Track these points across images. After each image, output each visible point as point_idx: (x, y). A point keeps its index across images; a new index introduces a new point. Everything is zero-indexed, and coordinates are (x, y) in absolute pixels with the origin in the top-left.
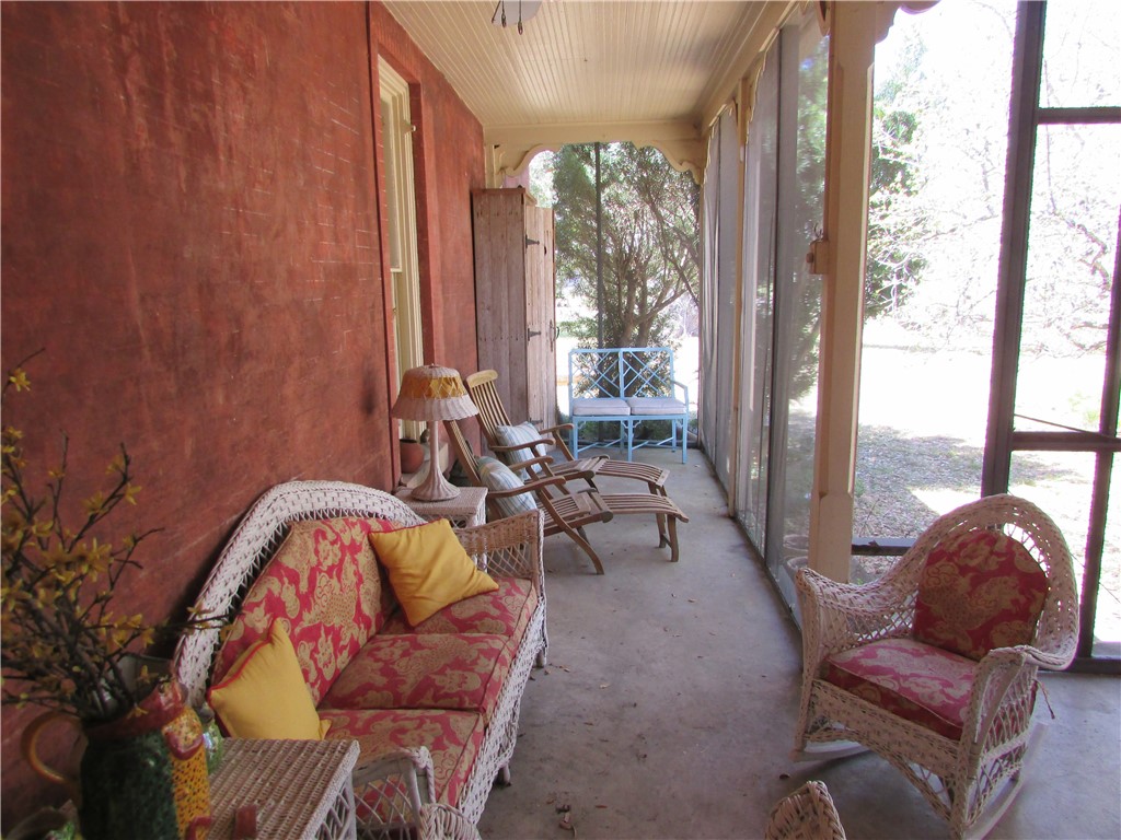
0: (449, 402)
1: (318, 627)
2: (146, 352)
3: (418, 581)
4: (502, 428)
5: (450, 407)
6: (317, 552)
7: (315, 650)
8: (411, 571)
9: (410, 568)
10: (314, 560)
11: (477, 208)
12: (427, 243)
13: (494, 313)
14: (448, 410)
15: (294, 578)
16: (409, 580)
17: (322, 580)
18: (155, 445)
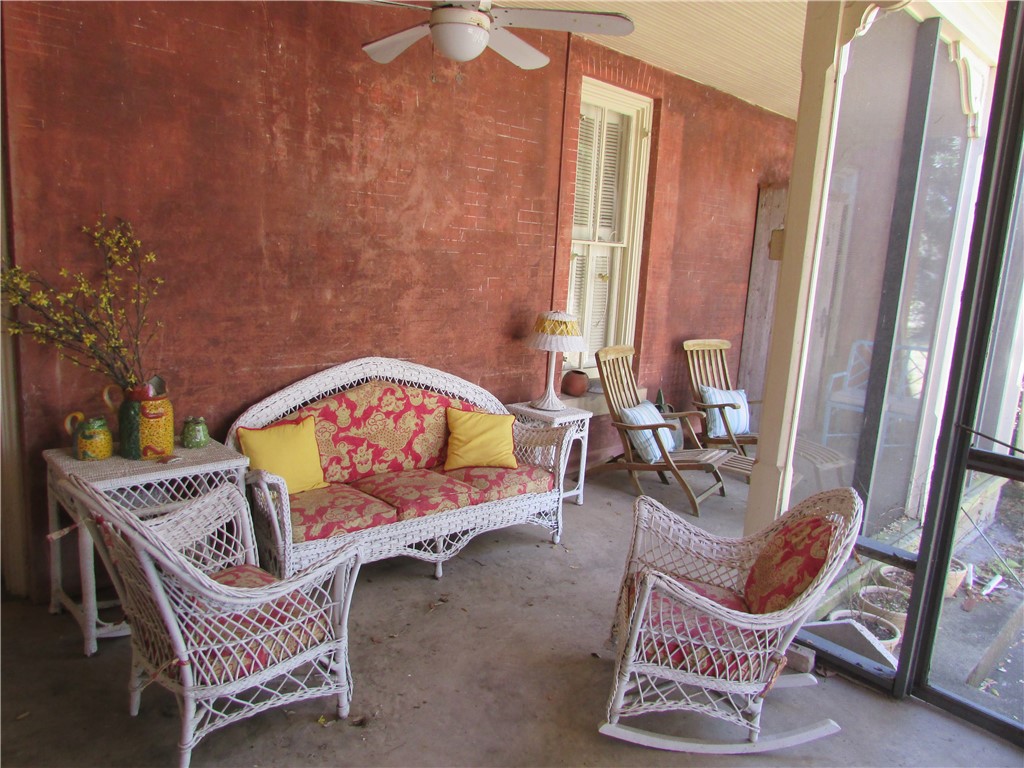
0: (554, 338)
1: (363, 440)
2: (266, 261)
3: (461, 444)
4: (705, 388)
5: (554, 342)
6: (380, 399)
7: (355, 451)
8: (460, 437)
9: (460, 434)
10: (375, 402)
11: (762, 200)
12: (650, 226)
13: (762, 295)
14: (551, 344)
15: (352, 406)
16: (456, 442)
17: (378, 417)
18: (266, 308)
